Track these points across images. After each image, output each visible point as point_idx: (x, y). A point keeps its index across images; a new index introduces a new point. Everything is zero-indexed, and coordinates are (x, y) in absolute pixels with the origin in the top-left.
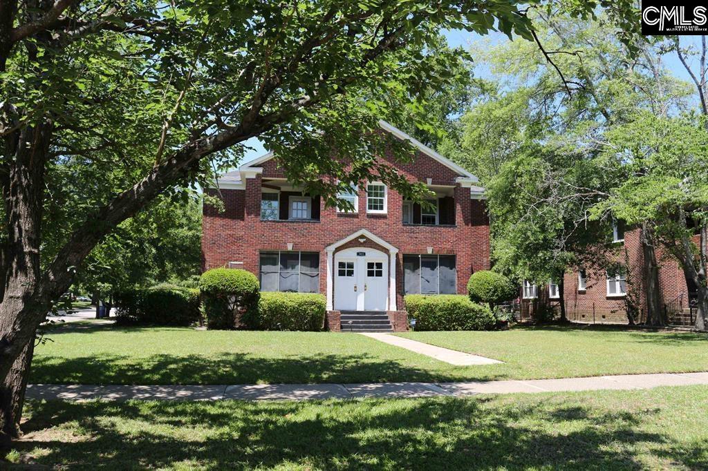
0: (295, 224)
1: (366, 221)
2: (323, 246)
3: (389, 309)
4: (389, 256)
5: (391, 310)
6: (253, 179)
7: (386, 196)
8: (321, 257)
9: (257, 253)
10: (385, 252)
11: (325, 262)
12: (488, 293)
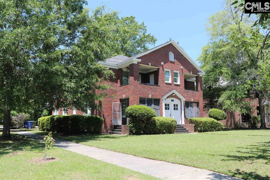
0: (152, 86)
1: (174, 87)
2: (161, 97)
3: (182, 123)
4: (181, 102)
5: (183, 124)
6: (136, 64)
7: (179, 77)
8: (161, 101)
9: (139, 99)
10: (180, 100)
11: (162, 103)
12: (221, 117)
